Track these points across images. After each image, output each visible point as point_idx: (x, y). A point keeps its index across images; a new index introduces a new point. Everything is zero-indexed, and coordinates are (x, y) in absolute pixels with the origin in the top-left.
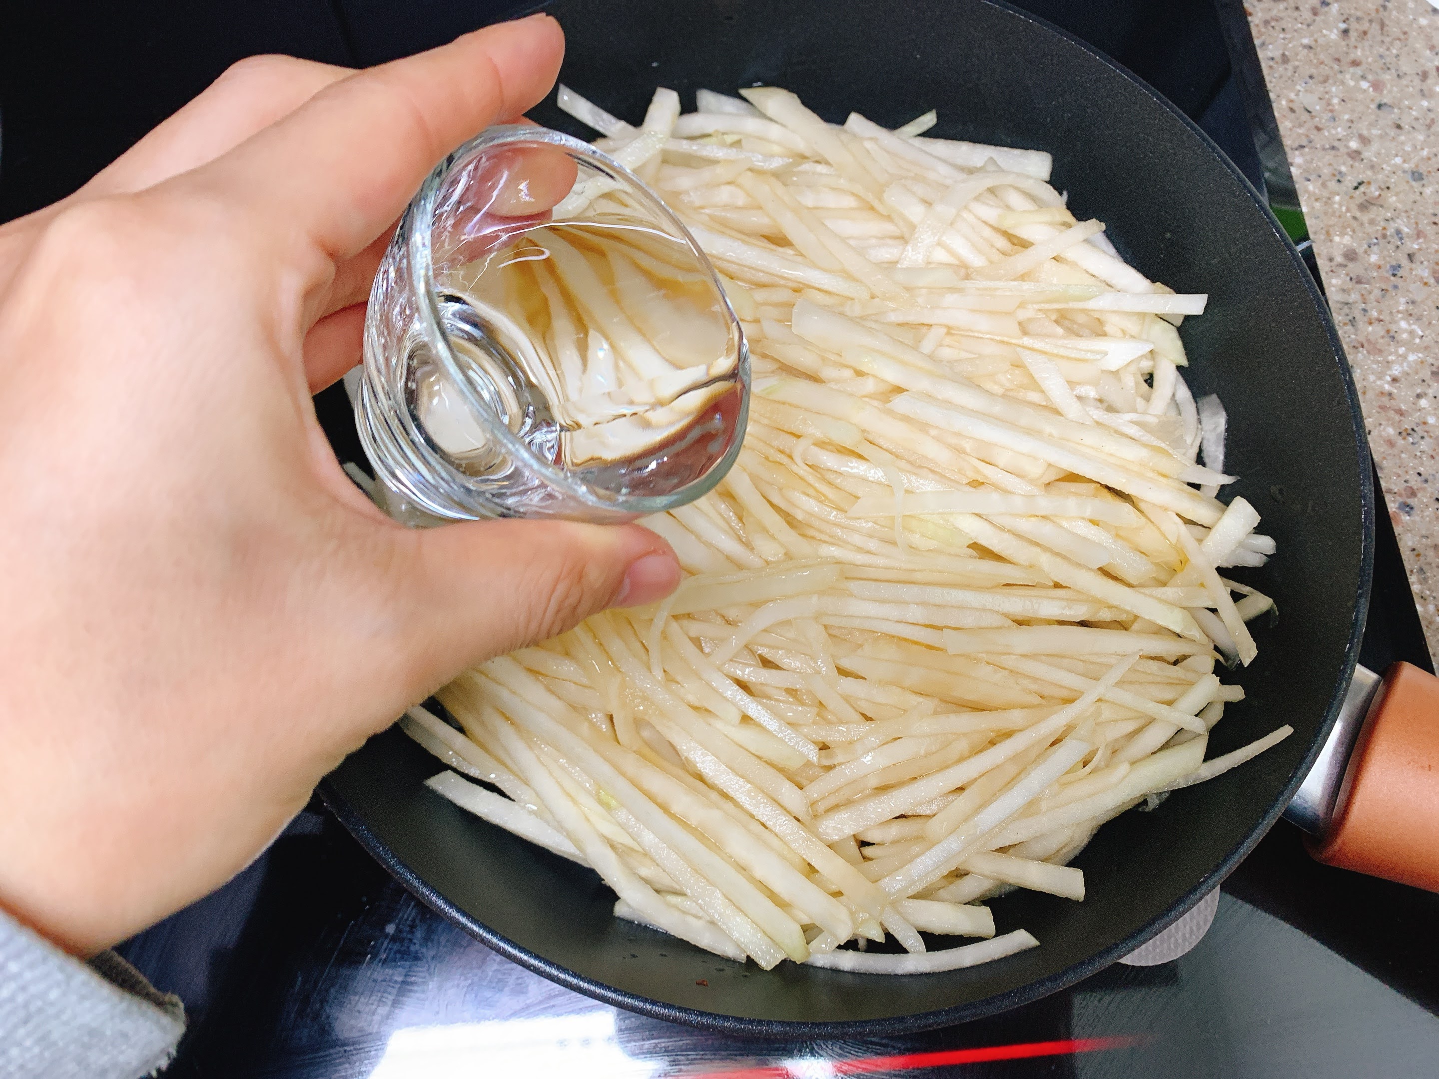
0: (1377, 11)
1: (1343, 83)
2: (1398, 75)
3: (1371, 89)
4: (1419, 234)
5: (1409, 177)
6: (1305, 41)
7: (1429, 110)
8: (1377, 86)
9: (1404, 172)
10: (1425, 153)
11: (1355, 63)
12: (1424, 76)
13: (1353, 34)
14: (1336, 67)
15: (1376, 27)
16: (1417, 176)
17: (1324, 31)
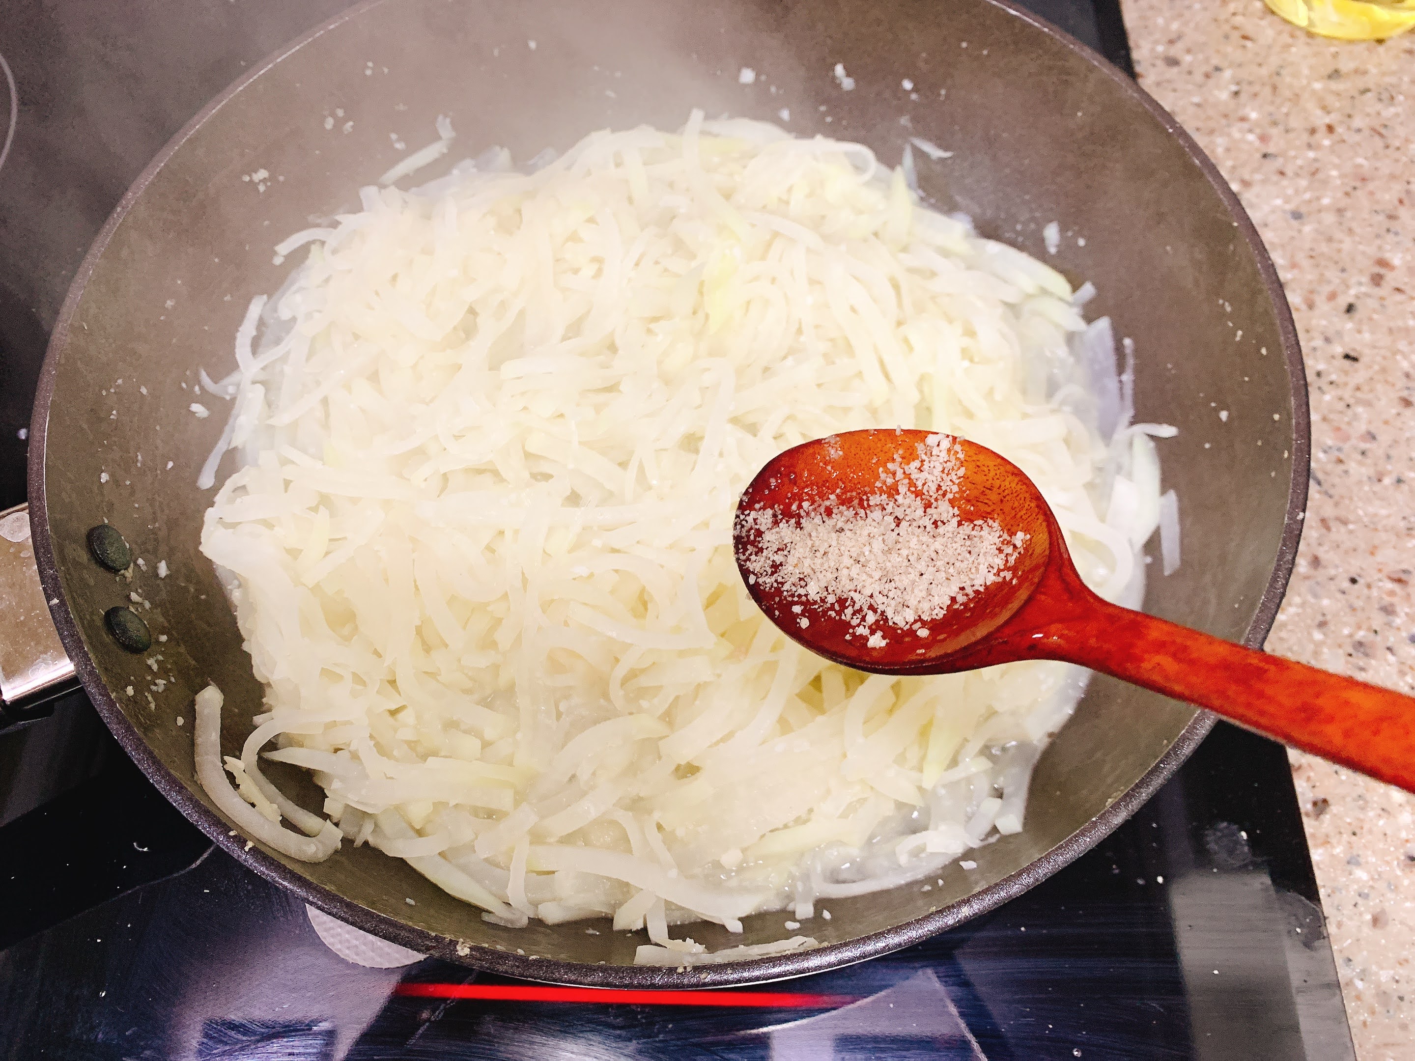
0: (1271, 76)
1: (1229, 135)
2: (1287, 131)
3: (1257, 143)
4: (1294, 266)
5: (1289, 216)
6: (1196, 99)
7: (1316, 160)
8: (1263, 138)
9: (1284, 212)
10: (1307, 196)
11: (1243, 119)
12: (1313, 131)
13: (1243, 97)
14: (1224, 122)
15: (1267, 90)
16: (1297, 215)
17: (1216, 92)
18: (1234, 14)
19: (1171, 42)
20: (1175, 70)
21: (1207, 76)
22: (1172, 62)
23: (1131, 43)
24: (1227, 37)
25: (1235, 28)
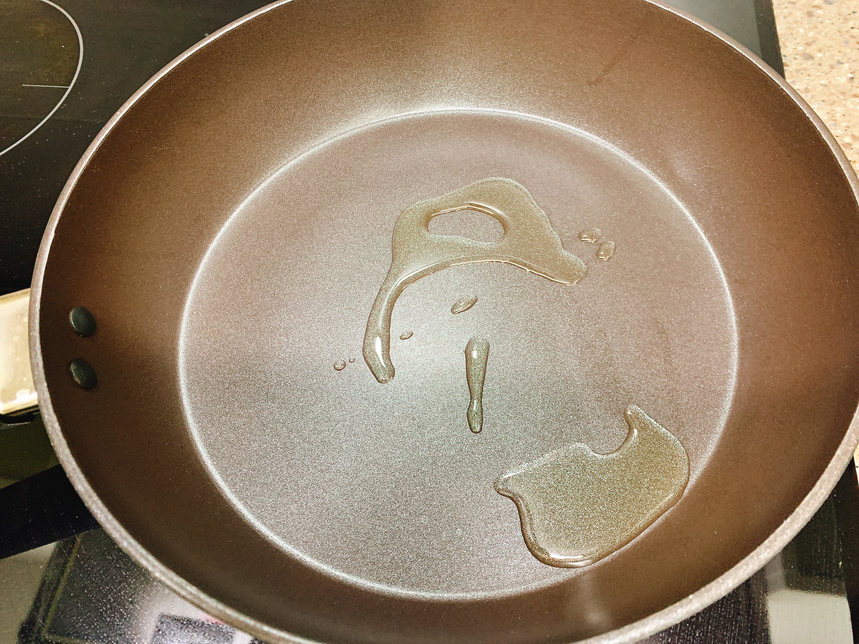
18: (852, 28)
19: (808, 44)
20: (810, 62)
21: (832, 67)
22: (810, 57)
23: (781, 44)
24: (847, 42)
25: (852, 37)
